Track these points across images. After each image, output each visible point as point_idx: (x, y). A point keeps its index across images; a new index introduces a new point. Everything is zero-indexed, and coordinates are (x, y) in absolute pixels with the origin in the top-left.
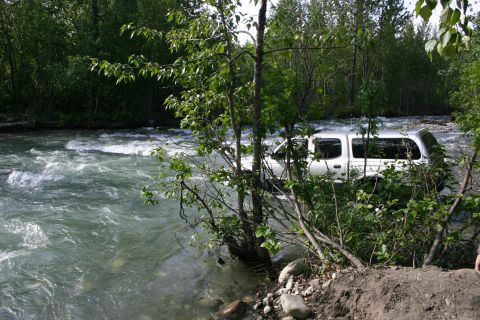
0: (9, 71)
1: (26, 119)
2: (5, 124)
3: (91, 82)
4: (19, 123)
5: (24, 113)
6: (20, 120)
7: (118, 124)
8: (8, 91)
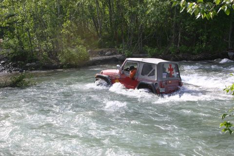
0: (108, 13)
1: (120, 53)
2: (104, 57)
3: (174, 19)
4: (115, 56)
5: (119, 47)
6: (115, 53)
7: (198, 57)
8: (107, 30)
